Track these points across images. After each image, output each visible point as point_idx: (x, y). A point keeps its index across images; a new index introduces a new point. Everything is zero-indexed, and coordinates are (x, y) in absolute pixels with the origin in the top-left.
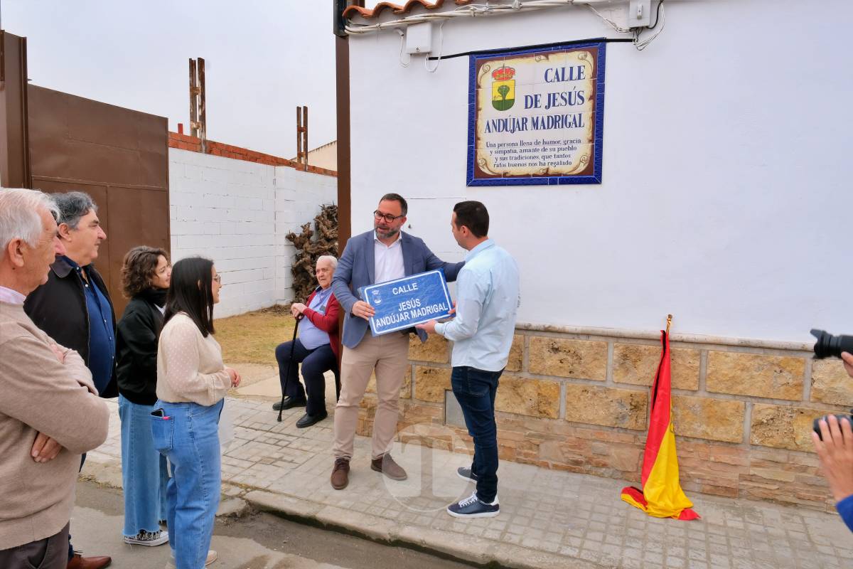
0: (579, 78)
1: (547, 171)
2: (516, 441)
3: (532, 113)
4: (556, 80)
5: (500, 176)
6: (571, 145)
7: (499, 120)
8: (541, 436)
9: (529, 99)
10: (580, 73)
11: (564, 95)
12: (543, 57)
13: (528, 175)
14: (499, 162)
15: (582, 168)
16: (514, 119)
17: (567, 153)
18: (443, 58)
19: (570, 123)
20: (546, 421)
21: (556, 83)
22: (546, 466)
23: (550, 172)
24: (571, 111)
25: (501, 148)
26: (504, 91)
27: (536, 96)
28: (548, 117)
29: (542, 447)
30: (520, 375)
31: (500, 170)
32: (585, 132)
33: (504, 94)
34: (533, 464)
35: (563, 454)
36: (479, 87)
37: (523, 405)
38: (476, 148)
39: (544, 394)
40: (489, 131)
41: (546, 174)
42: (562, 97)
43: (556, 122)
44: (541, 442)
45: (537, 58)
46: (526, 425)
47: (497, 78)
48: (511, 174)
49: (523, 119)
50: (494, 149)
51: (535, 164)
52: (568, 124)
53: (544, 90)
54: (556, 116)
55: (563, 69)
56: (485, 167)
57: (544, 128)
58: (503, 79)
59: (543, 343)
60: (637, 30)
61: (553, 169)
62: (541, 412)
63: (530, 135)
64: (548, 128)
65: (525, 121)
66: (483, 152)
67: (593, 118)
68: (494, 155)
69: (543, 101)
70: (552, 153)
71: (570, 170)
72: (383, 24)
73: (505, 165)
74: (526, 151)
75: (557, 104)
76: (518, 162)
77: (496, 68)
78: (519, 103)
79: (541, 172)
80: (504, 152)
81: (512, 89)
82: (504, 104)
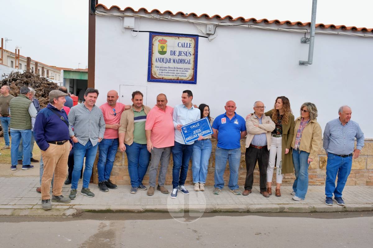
0: (190, 47)
3: (172, 57)
4: (182, 47)
5: (160, 79)
6: (186, 70)
7: (161, 58)
9: (172, 52)
10: (190, 45)
11: (184, 52)
12: (177, 38)
13: (171, 79)
14: (160, 74)
15: (190, 78)
16: (166, 59)
17: (185, 72)
18: (139, 31)
23: (179, 79)
24: (187, 58)
25: (161, 69)
26: (163, 48)
27: (175, 51)
28: (179, 59)
31: (161, 77)
32: (191, 66)
33: (163, 49)
36: (153, 45)
38: (151, 67)
40: (157, 62)
41: (178, 79)
42: (184, 53)
43: (182, 61)
45: (175, 38)
47: (160, 43)
48: (165, 78)
50: (158, 69)
51: (174, 76)
52: (185, 63)
53: (178, 50)
54: (181, 59)
55: (184, 43)
56: (155, 75)
57: (177, 63)
58: (162, 43)
60: (209, 35)
61: (180, 78)
63: (172, 65)
64: (179, 63)
65: (170, 60)
66: (154, 69)
67: (194, 61)
68: (159, 71)
69: (177, 53)
70: (180, 72)
71: (186, 78)
72: (114, 14)
73: (162, 75)
74: (170, 70)
75: (182, 55)
76: (167, 74)
77: (160, 39)
78: (168, 53)
79: (176, 79)
80: (162, 70)
81: (166, 47)
82: (162, 53)
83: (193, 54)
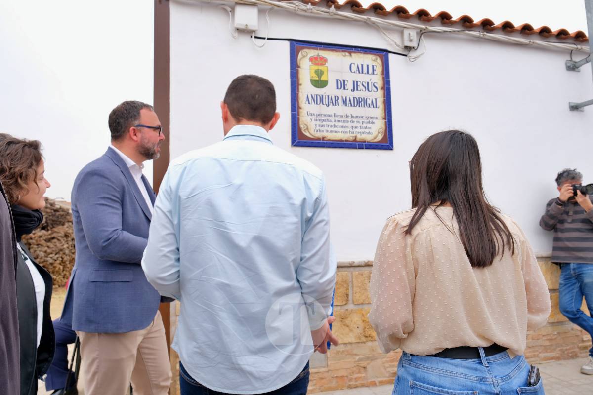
0: (373, 73)
1: (356, 138)
2: (347, 369)
3: (341, 93)
4: (358, 72)
5: (319, 139)
6: (371, 120)
7: (317, 95)
8: (368, 359)
9: (339, 82)
10: (373, 70)
11: (364, 83)
12: (347, 54)
13: (341, 140)
14: (318, 128)
15: (380, 137)
16: (328, 96)
17: (369, 125)
18: (268, 39)
19: (369, 104)
20: (369, 344)
21: (358, 74)
22: (373, 384)
23: (358, 139)
24: (370, 96)
25: (319, 118)
26: (319, 73)
27: (344, 81)
28: (354, 98)
29: (369, 368)
30: (346, 307)
31: (319, 135)
32: (379, 112)
34: (363, 386)
35: (386, 369)
36: (299, 67)
37: (351, 334)
38: (299, 115)
39: (367, 321)
40: (309, 103)
41: (355, 140)
42: (363, 85)
43: (359, 102)
44: (368, 364)
45: (343, 54)
46: (355, 352)
47: (314, 63)
48: (328, 138)
49: (335, 97)
50: (314, 118)
51: (347, 132)
52: (368, 105)
53: (350, 78)
54: (359, 98)
55: (362, 65)
56: (307, 131)
57: (351, 106)
58: (316, 64)
59: (364, 276)
60: (408, 49)
61: (360, 137)
62: (366, 337)
63: (340, 109)
64: (354, 106)
65: (337, 98)
66: (305, 119)
67: (384, 102)
68: (314, 123)
69: (350, 86)
70: (358, 125)
71: (372, 138)
73: (323, 131)
74: (338, 121)
75: (359, 89)
76: (333, 129)
77: (312, 55)
78: (332, 84)
79: (351, 139)
80: (322, 121)
81: (325, 73)
82: (320, 83)
83: (381, 88)
